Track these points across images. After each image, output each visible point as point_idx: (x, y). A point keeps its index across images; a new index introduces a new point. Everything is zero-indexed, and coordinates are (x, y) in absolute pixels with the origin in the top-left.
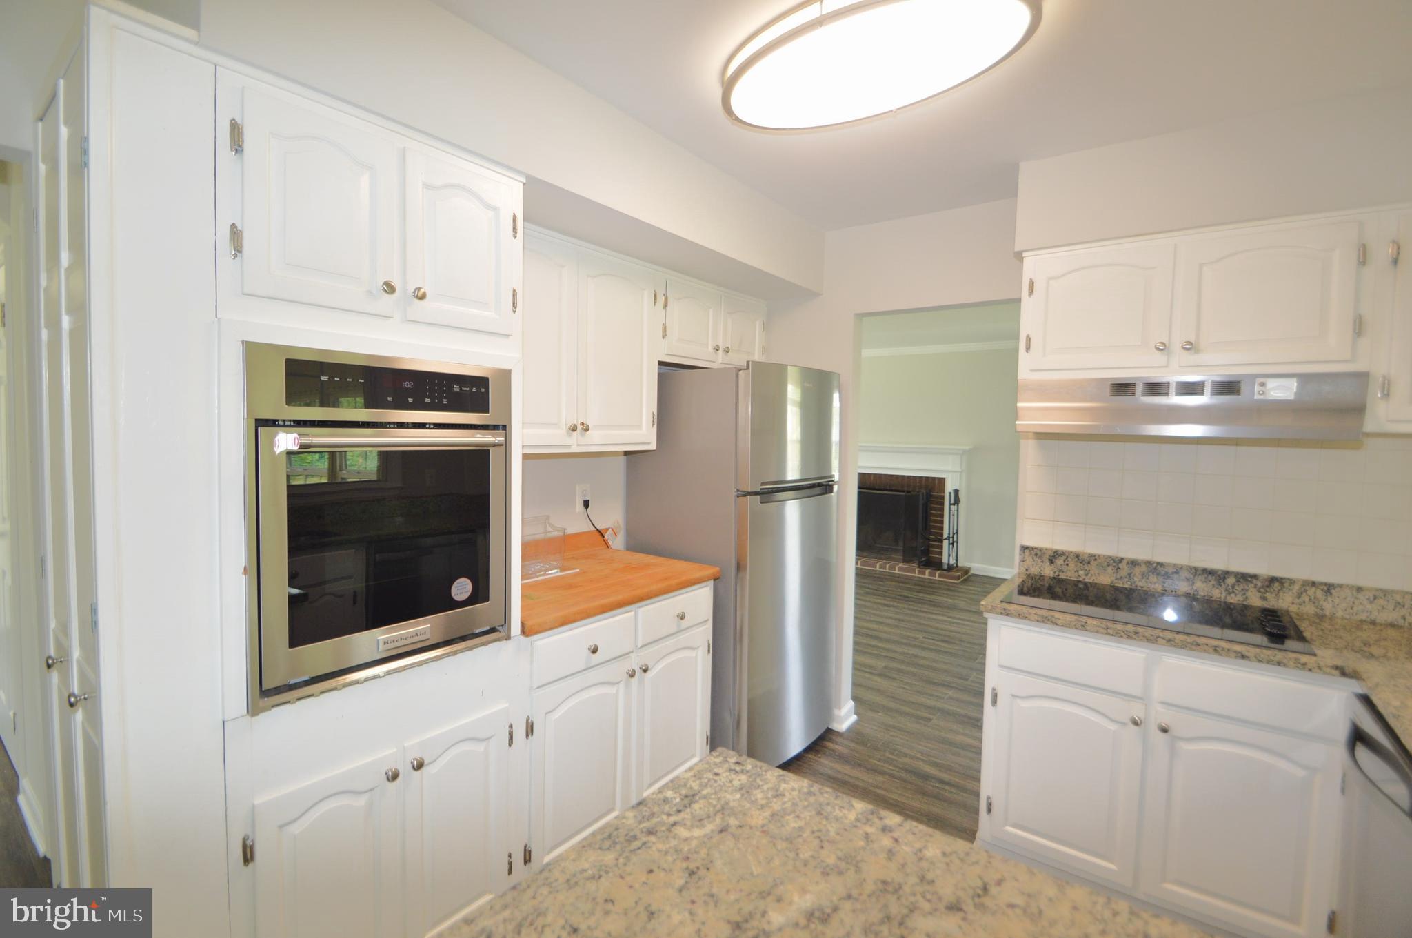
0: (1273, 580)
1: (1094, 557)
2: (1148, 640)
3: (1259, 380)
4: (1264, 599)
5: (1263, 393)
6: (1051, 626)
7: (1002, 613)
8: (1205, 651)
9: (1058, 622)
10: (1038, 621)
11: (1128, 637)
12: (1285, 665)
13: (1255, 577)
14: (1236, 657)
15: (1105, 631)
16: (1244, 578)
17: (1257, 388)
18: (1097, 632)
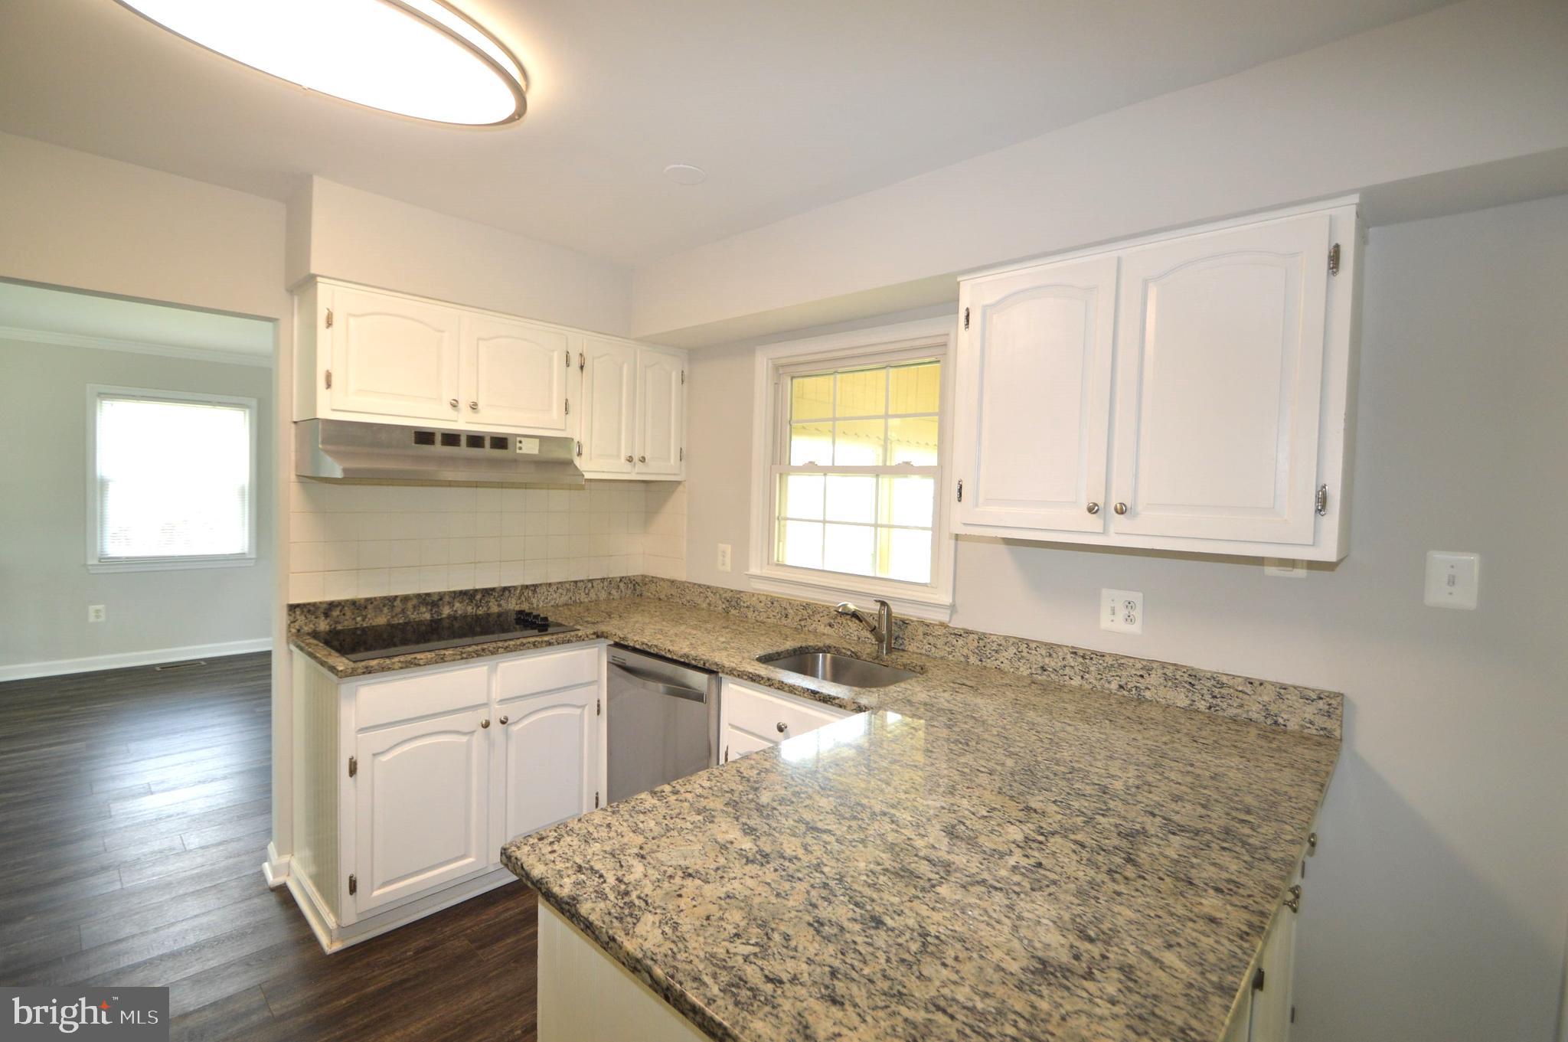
0: (505, 589)
1: (370, 601)
2: (493, 653)
3: (518, 439)
4: (500, 606)
5: (520, 448)
6: (415, 669)
7: (364, 673)
8: (529, 648)
9: (421, 662)
10: (401, 668)
11: (478, 655)
12: (572, 642)
13: (493, 589)
14: (546, 646)
15: (459, 657)
16: (487, 592)
17: (518, 445)
18: (454, 660)
